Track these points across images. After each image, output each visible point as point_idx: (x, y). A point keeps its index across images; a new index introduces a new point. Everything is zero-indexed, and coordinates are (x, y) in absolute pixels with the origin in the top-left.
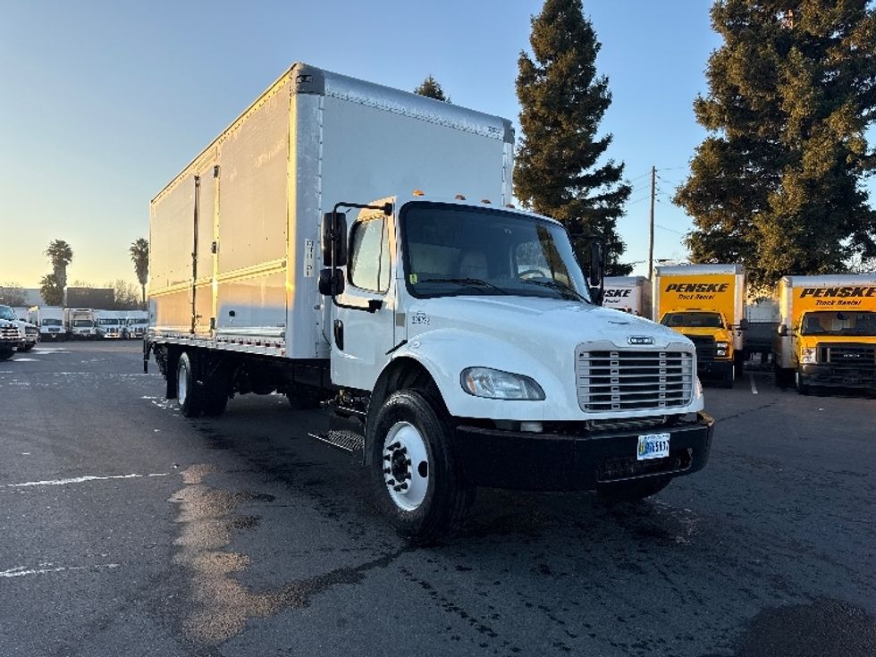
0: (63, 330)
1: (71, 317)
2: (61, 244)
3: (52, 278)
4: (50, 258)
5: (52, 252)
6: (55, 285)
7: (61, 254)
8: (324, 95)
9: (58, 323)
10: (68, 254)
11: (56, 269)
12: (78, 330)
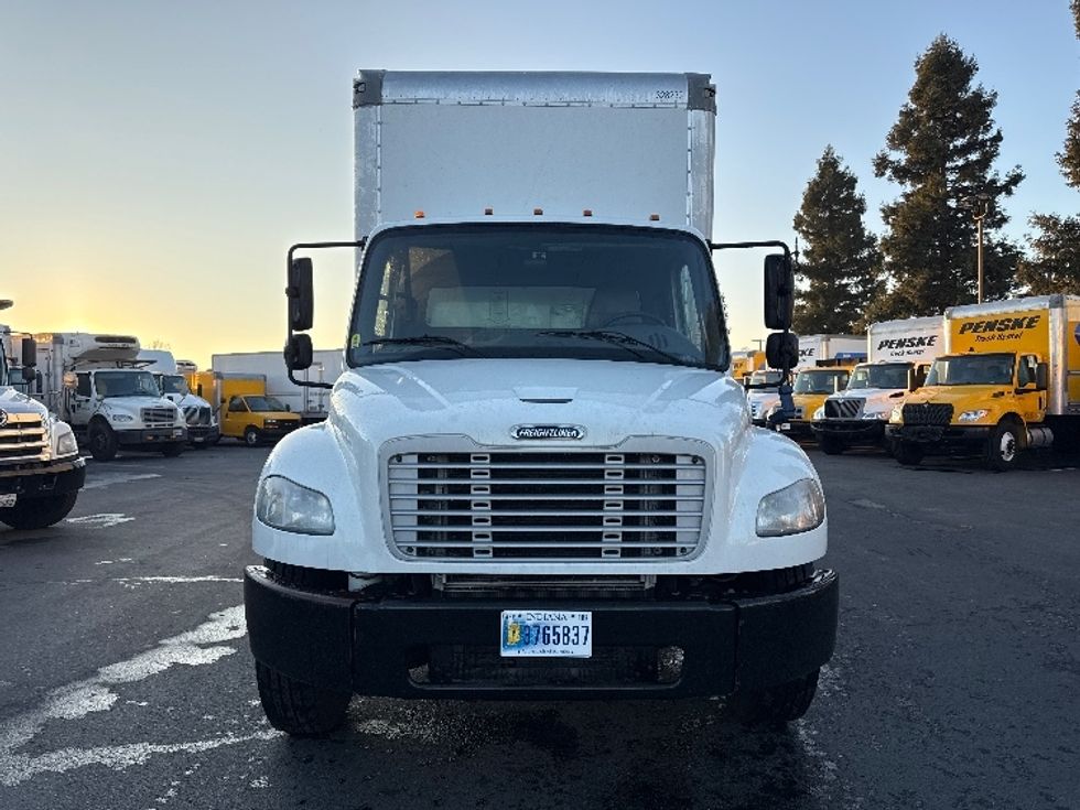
8: (381, 104)
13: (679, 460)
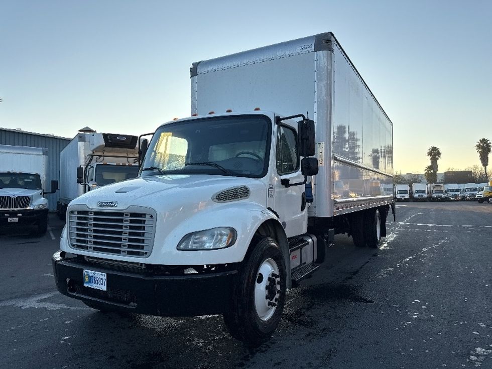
0: (425, 196)
1: (432, 189)
2: (434, 149)
3: (430, 168)
4: (429, 157)
5: (430, 154)
6: (432, 171)
7: (435, 154)
8: (197, 75)
9: (424, 192)
10: (439, 154)
11: (432, 162)
12: (435, 196)
13: (147, 216)
